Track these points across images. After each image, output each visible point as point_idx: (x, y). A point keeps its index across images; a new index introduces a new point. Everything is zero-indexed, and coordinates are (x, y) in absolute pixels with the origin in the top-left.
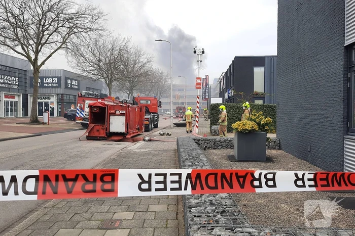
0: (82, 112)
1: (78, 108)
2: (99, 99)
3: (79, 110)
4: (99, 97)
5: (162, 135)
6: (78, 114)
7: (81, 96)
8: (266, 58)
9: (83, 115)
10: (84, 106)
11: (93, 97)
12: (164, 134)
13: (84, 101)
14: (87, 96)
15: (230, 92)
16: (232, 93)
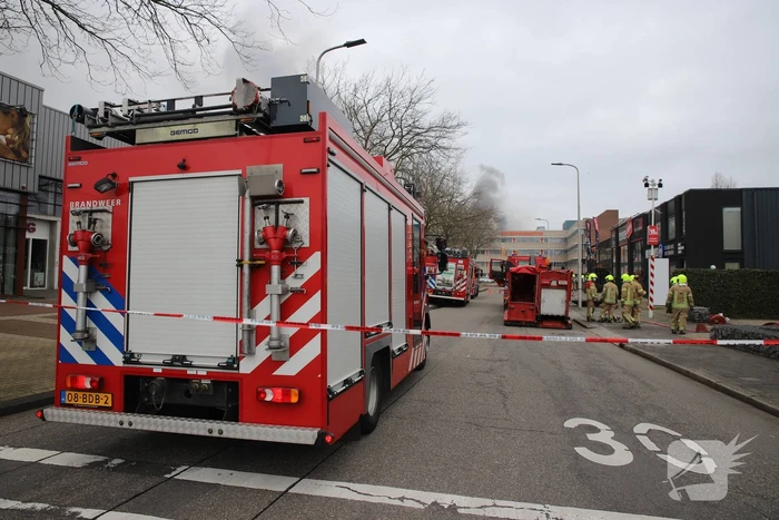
2: (460, 259)
8: (744, 193)
9: (434, 285)
15: (668, 247)
16: (676, 249)
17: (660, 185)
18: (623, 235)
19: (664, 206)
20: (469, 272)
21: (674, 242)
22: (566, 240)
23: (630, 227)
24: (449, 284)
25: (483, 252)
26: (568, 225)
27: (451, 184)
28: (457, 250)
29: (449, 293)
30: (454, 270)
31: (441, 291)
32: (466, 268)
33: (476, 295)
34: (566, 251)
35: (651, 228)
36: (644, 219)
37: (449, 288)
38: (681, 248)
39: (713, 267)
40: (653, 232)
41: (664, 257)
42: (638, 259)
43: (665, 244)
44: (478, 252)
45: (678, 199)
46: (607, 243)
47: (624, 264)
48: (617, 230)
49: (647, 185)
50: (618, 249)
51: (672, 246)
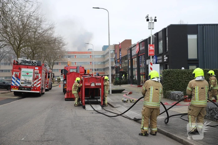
0: (18, 81)
1: (14, 76)
2: (36, 66)
3: (14, 79)
4: (36, 65)
5: (125, 102)
6: (14, 83)
7: (17, 64)
8: (199, 27)
9: (19, 84)
10: (20, 74)
11: (30, 64)
12: (127, 100)
13: (20, 69)
14: (24, 64)
15: (159, 58)
16: (163, 59)
17: (155, 20)
18: (134, 52)
19: (157, 34)
20: (44, 75)
21: (162, 55)
22: (104, 56)
23: (138, 47)
24: (29, 83)
25: (57, 64)
26: (105, 48)
27: (35, 22)
28: (34, 61)
29: (29, 89)
30: (32, 74)
31: (24, 87)
32: (40, 72)
33: (50, 89)
34: (104, 62)
35: (151, 46)
36: (146, 42)
37: (29, 86)
38: (166, 58)
39: (183, 68)
40: (151, 48)
41: (156, 63)
42: (142, 65)
43: (157, 57)
44: (54, 64)
45: (164, 30)
46: (125, 58)
47: (135, 69)
48: (131, 50)
49: (148, 20)
50: (132, 60)
51: (161, 57)
